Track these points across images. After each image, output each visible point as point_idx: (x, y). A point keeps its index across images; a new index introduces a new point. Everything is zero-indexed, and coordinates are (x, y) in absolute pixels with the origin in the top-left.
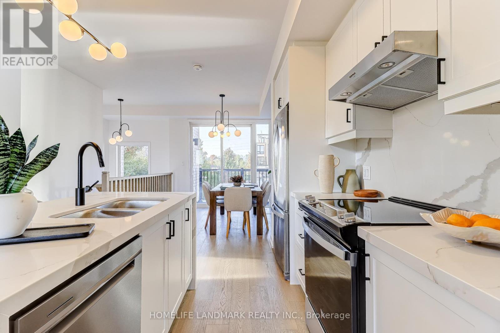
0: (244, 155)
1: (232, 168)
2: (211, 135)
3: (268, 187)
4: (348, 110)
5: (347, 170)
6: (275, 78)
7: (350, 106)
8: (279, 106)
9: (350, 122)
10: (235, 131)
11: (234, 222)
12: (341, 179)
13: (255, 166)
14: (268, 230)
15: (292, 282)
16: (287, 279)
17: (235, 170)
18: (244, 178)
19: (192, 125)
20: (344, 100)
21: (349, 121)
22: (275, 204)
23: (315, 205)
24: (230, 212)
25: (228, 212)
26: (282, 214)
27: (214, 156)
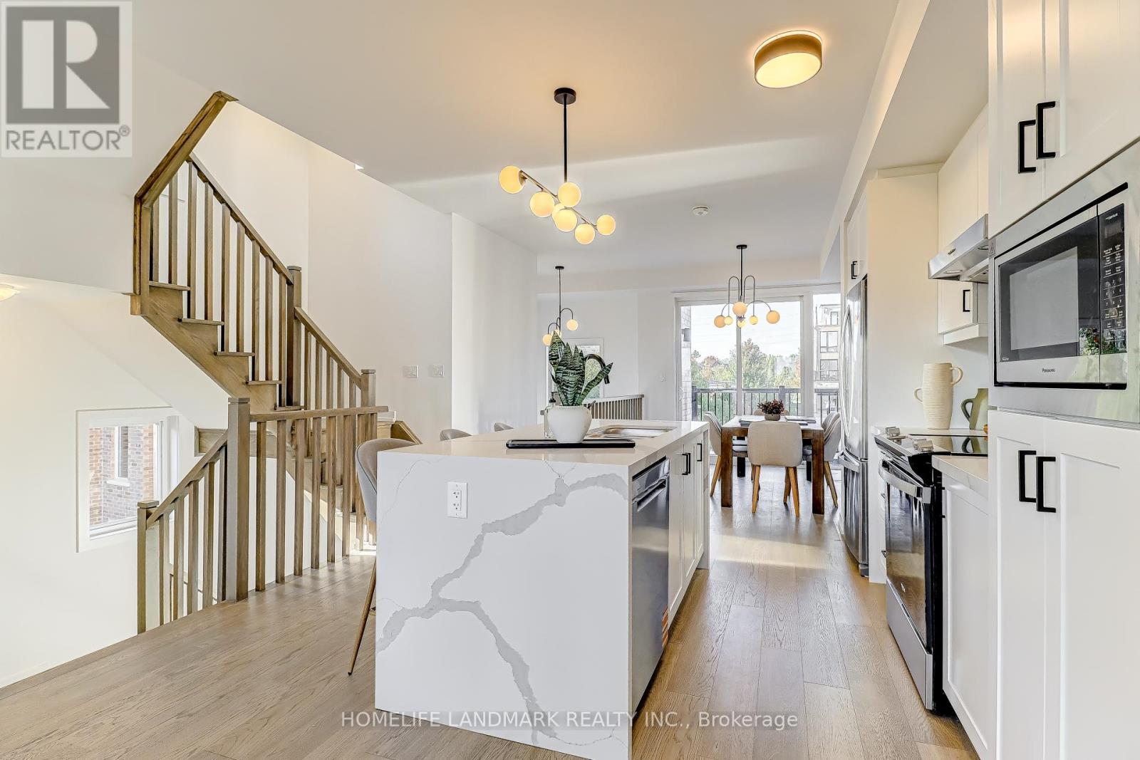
0: (786, 354)
1: (756, 387)
2: (720, 322)
3: (836, 423)
4: (964, 291)
5: (979, 389)
6: (848, 220)
7: (970, 286)
8: (853, 276)
9: (969, 311)
10: (766, 313)
11: (766, 491)
12: (969, 406)
13: (811, 381)
14: (836, 506)
15: (873, 578)
16: (865, 574)
17: (766, 391)
18: (786, 408)
19: (679, 302)
20: (956, 278)
21: (966, 309)
22: (848, 451)
23: (899, 441)
24: (760, 466)
25: (754, 467)
26: (855, 465)
27: (712, 358)
